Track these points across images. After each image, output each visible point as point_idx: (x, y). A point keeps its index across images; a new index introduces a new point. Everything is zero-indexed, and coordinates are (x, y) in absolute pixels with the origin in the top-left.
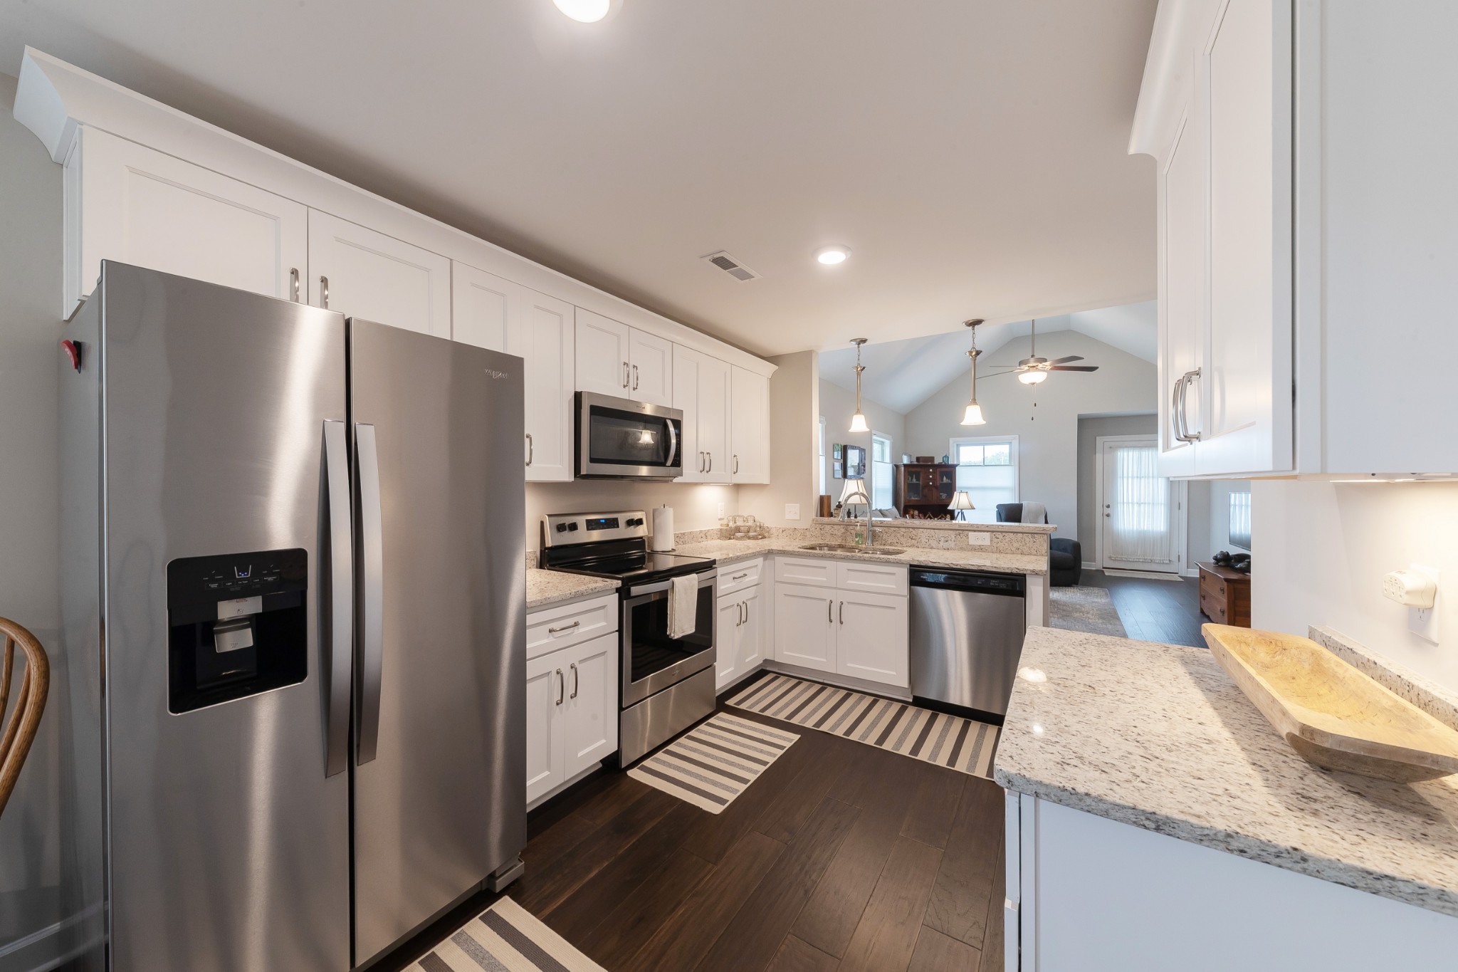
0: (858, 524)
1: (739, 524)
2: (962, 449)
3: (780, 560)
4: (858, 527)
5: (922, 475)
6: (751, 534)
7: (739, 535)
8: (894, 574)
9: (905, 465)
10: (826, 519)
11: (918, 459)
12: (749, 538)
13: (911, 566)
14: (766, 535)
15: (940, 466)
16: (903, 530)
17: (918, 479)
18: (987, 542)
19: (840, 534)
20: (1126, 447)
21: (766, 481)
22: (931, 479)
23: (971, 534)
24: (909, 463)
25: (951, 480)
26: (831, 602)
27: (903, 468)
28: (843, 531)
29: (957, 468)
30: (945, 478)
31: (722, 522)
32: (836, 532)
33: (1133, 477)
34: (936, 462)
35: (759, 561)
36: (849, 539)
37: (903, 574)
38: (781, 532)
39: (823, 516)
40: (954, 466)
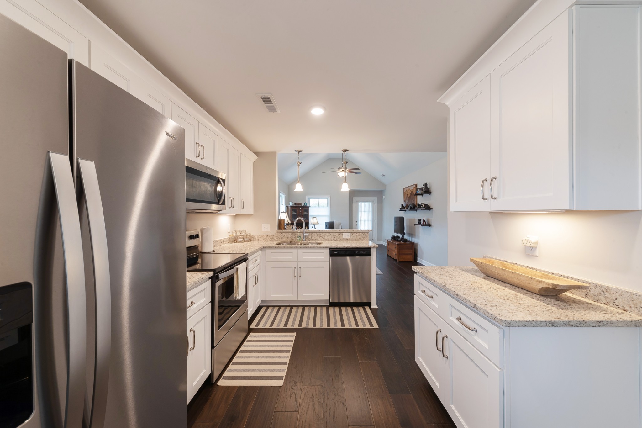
0: (299, 232)
1: (239, 234)
2: (311, 200)
3: (269, 251)
4: (299, 233)
5: (297, 210)
6: (246, 239)
7: (239, 240)
8: (323, 252)
9: (291, 206)
10: (283, 230)
11: (295, 204)
12: (245, 241)
13: (330, 248)
14: (252, 239)
15: (304, 207)
16: (318, 234)
17: (295, 212)
18: (350, 237)
19: (290, 237)
20: (361, 201)
21: (252, 213)
22: (301, 212)
23: (344, 234)
24: (292, 205)
25: (308, 213)
26: (295, 268)
27: (290, 208)
28: (291, 235)
29: (310, 208)
30: (305, 212)
31: (230, 234)
32: (288, 236)
33: (363, 212)
34: (303, 205)
35: (260, 252)
36: (294, 239)
37: (327, 252)
38: (260, 237)
39: (281, 229)
40: (309, 207)
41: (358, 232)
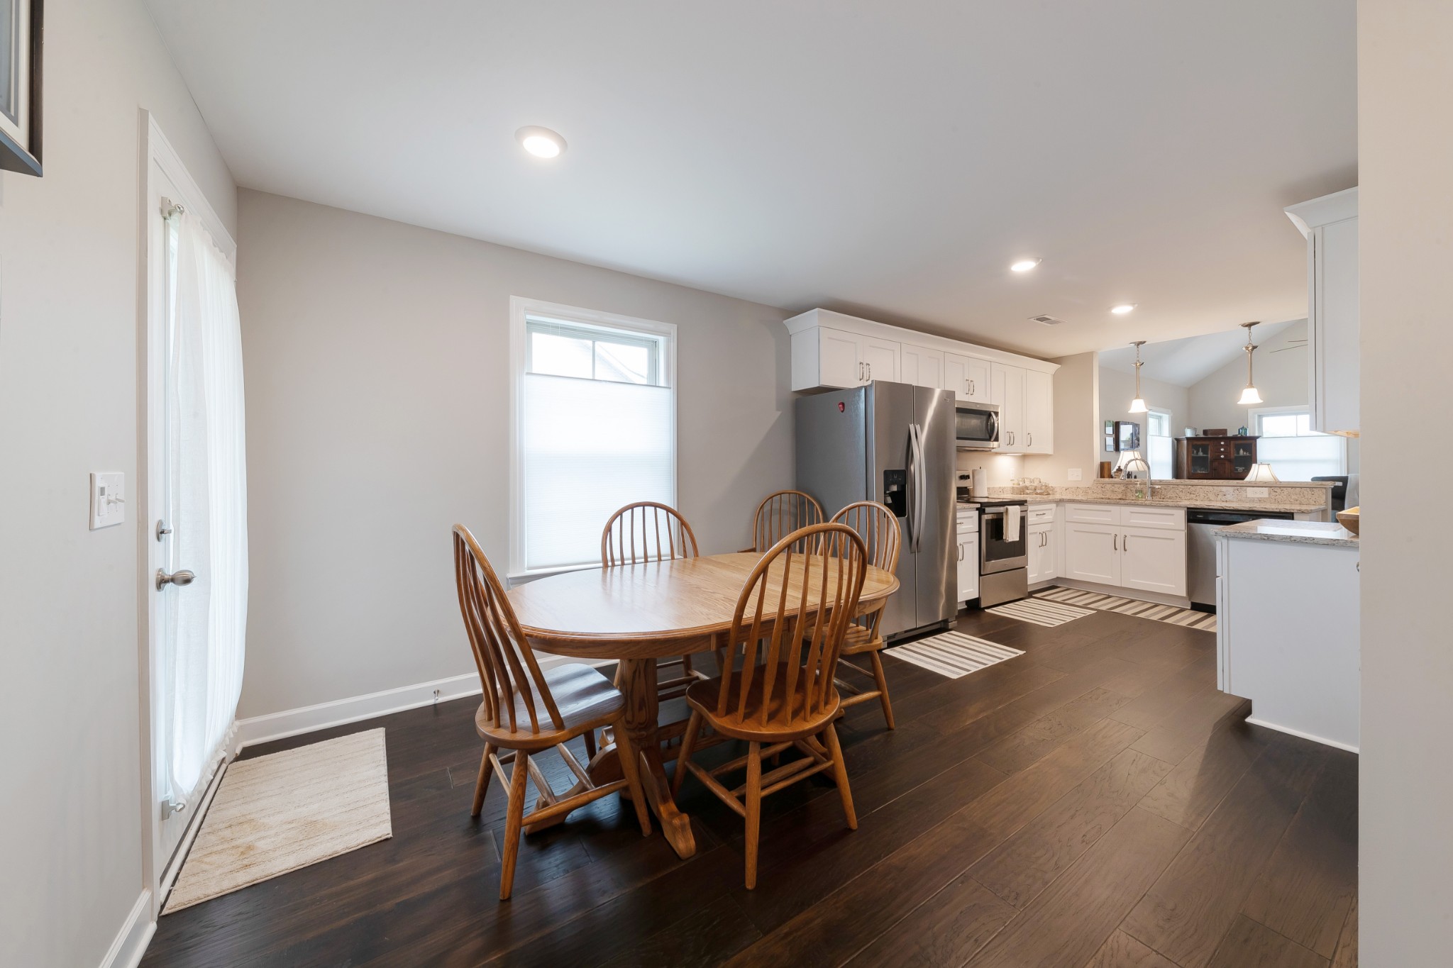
0: (1138, 483)
1: (1027, 484)
2: (1266, 420)
3: (1072, 505)
4: (1138, 485)
5: (1210, 448)
6: (1038, 491)
7: (1028, 491)
8: (1173, 514)
9: (1188, 439)
10: (1107, 480)
11: (1205, 432)
12: (1037, 494)
13: (1191, 509)
14: (1051, 492)
15: (1235, 438)
16: (1183, 487)
17: (1205, 451)
18: (1265, 495)
19: (1120, 491)
21: (1051, 453)
22: (1222, 453)
23: (1248, 488)
24: (1194, 436)
25: (1251, 453)
26: (1116, 535)
27: (1185, 442)
28: (1124, 488)
30: (1241, 451)
31: (1013, 482)
32: (1117, 489)
34: (1230, 434)
35: (1054, 506)
36: (1129, 495)
37: (1181, 514)
38: (1064, 489)
39: (1104, 477)
40: (1254, 439)
41: (1292, 487)
